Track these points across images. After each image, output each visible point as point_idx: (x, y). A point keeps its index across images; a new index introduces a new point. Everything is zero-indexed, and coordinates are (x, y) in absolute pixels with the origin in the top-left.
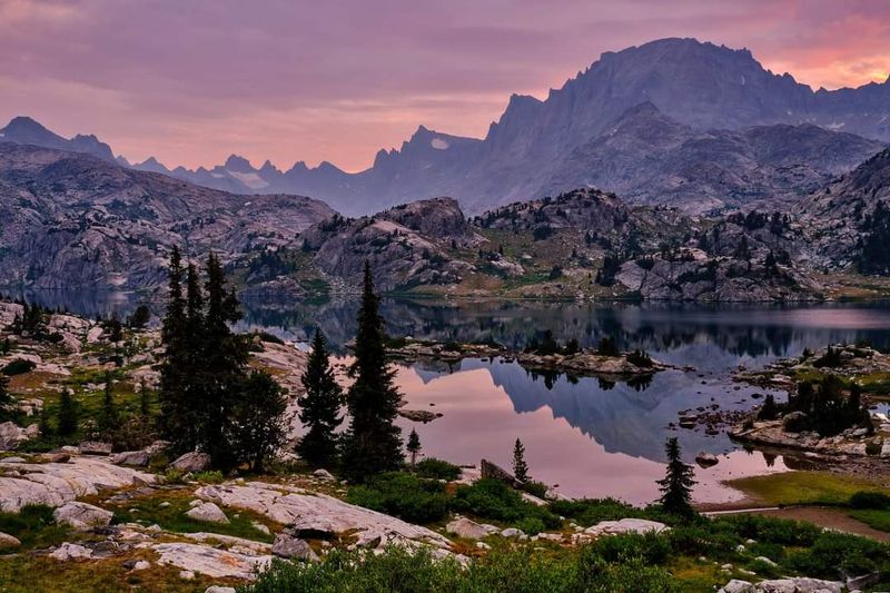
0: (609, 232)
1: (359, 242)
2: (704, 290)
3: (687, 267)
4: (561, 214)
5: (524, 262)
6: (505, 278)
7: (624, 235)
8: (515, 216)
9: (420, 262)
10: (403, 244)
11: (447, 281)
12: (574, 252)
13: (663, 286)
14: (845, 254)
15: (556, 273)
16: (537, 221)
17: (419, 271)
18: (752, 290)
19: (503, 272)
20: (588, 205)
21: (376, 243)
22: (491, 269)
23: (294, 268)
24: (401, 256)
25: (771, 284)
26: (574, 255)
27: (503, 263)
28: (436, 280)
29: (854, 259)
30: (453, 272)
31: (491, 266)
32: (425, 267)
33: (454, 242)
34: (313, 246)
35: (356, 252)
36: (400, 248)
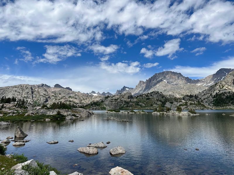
0: (161, 99)
1: (112, 100)
2: (185, 108)
3: (181, 103)
4: (151, 95)
5: (144, 104)
6: (141, 106)
7: (164, 100)
8: (142, 96)
9: (124, 103)
10: (121, 100)
11: (129, 107)
12: (155, 102)
13: (176, 107)
14: (211, 102)
15: (152, 105)
16: (146, 97)
17: (124, 105)
18: (196, 107)
19: (140, 105)
20: (156, 94)
21: (115, 100)
22: (138, 105)
23: (99, 105)
24: (120, 102)
25: (200, 106)
26: (155, 103)
27: (141, 104)
28: (127, 106)
29: (213, 104)
30: (130, 105)
31: (138, 104)
32: (125, 104)
33: (131, 100)
34: (103, 101)
35: (111, 102)
36: (120, 101)
